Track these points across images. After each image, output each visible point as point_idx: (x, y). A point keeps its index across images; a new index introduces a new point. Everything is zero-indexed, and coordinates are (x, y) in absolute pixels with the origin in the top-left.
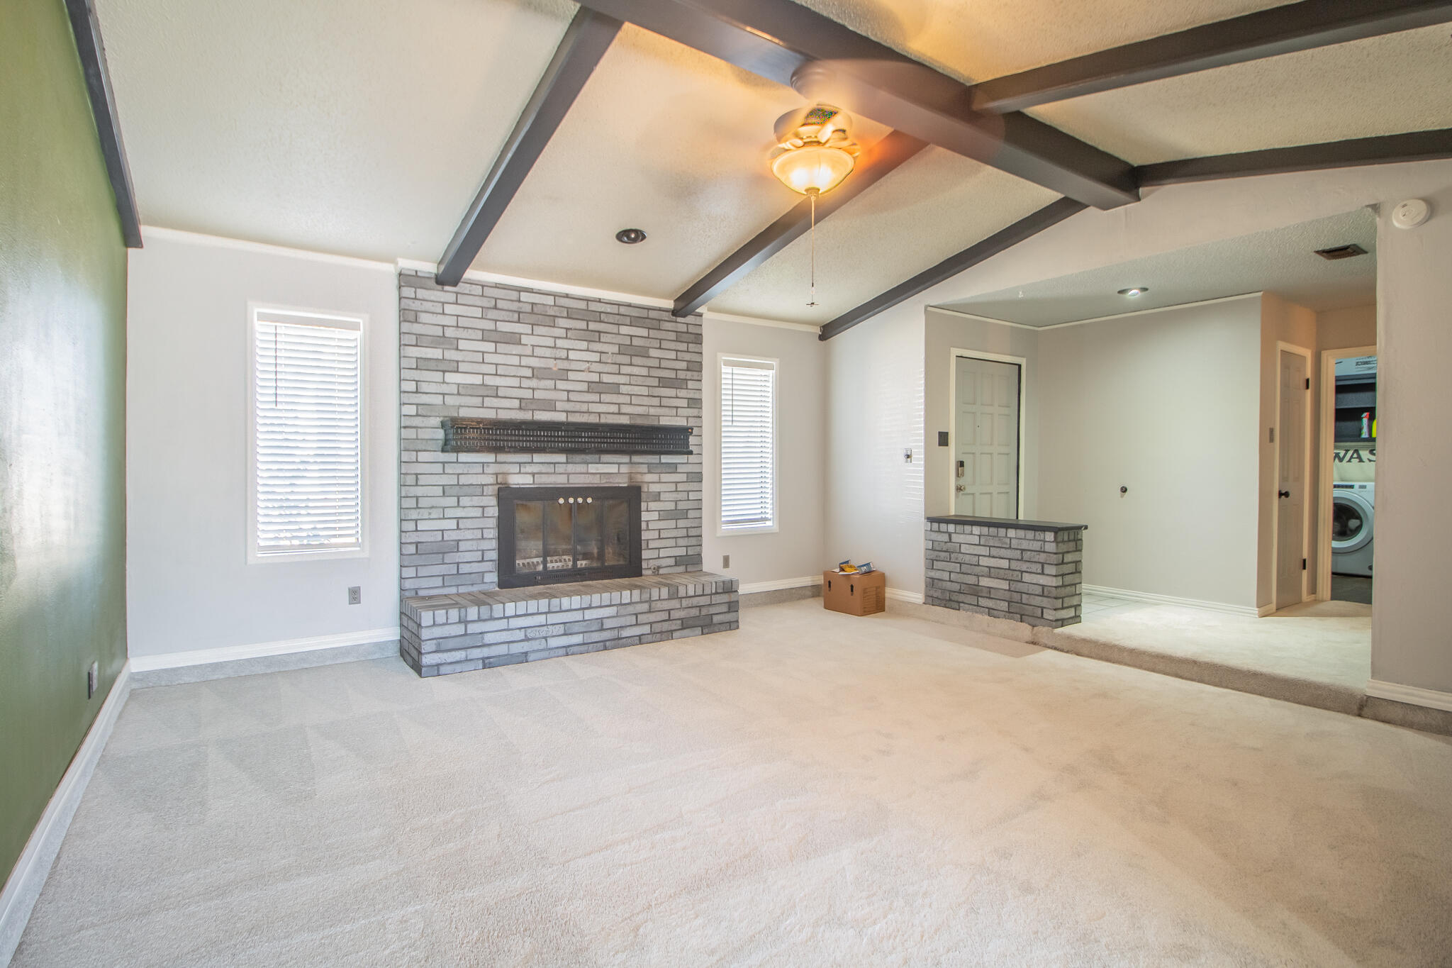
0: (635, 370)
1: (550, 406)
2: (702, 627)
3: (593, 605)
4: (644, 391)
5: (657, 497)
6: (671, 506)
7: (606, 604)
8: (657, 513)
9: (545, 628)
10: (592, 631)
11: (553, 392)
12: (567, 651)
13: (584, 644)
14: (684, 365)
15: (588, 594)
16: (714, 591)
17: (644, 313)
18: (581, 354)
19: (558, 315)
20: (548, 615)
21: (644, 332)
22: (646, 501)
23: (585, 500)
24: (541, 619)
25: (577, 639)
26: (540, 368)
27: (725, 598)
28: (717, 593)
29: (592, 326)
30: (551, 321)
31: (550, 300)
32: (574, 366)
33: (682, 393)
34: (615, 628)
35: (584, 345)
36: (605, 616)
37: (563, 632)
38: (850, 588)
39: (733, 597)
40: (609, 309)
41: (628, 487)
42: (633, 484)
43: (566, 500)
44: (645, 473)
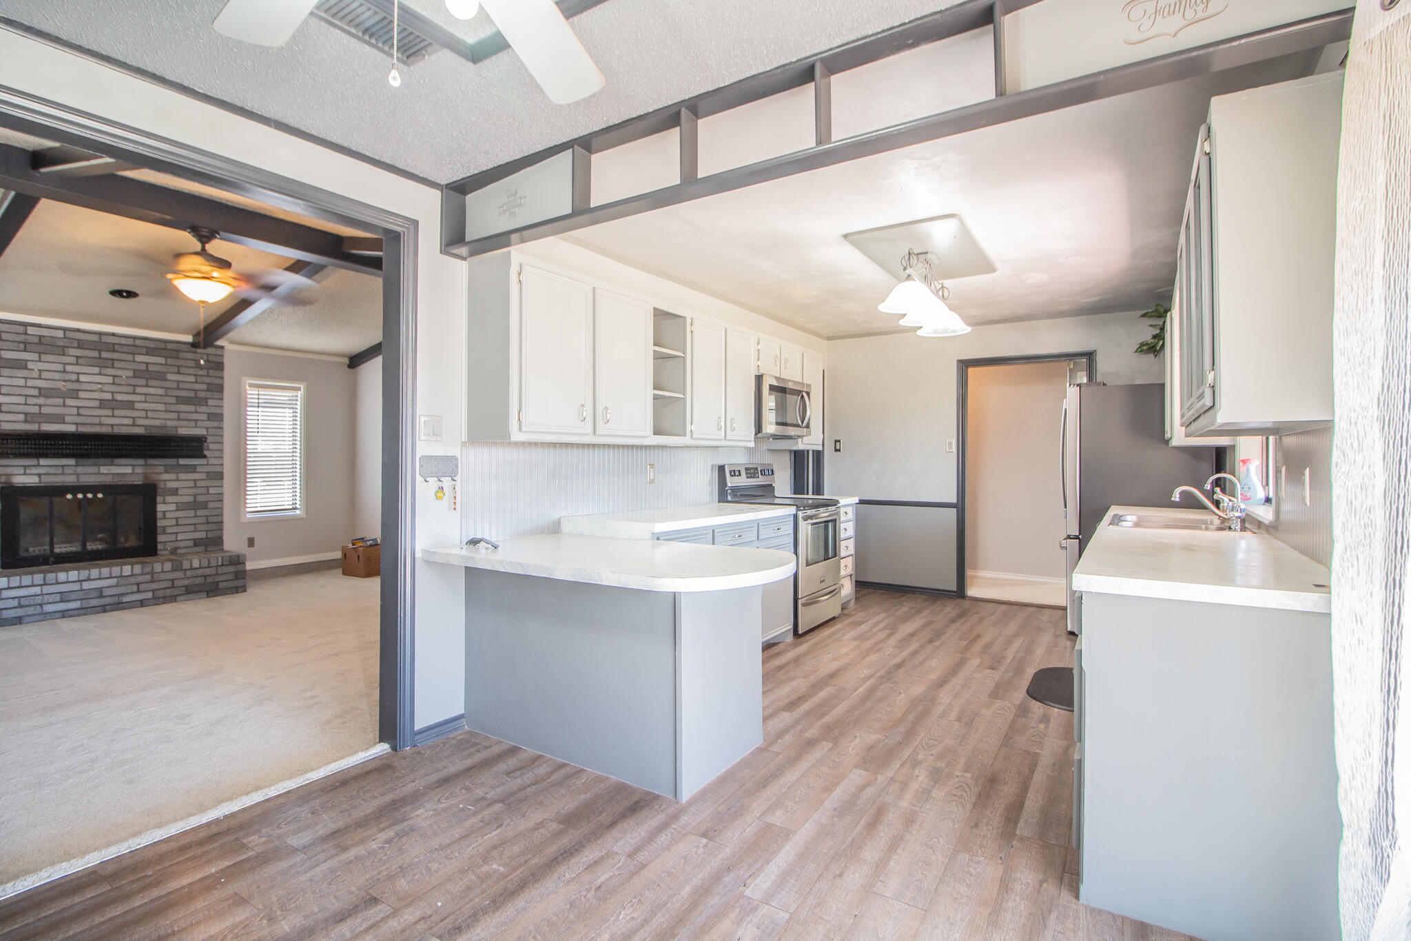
0: (152, 391)
1: (60, 419)
2: (207, 591)
3: (92, 578)
4: (162, 407)
5: (175, 492)
6: (191, 499)
7: (106, 576)
8: (175, 505)
9: (40, 597)
10: (91, 598)
11: (62, 408)
12: (64, 614)
13: (82, 608)
14: (204, 387)
15: (86, 569)
16: (220, 564)
17: (162, 345)
18: (90, 377)
19: (68, 345)
20: (43, 587)
21: (162, 361)
22: (163, 496)
23: (95, 496)
24: (37, 590)
25: (77, 605)
26: (47, 389)
27: (232, 569)
28: (223, 565)
29: (104, 355)
30: (62, 351)
31: (60, 334)
32: (85, 387)
33: (203, 409)
34: (115, 595)
35: (97, 370)
36: (105, 586)
37: (60, 600)
38: (357, 557)
39: (240, 568)
40: (123, 341)
41: (143, 484)
42: (147, 482)
43: (75, 495)
44: (162, 473)
